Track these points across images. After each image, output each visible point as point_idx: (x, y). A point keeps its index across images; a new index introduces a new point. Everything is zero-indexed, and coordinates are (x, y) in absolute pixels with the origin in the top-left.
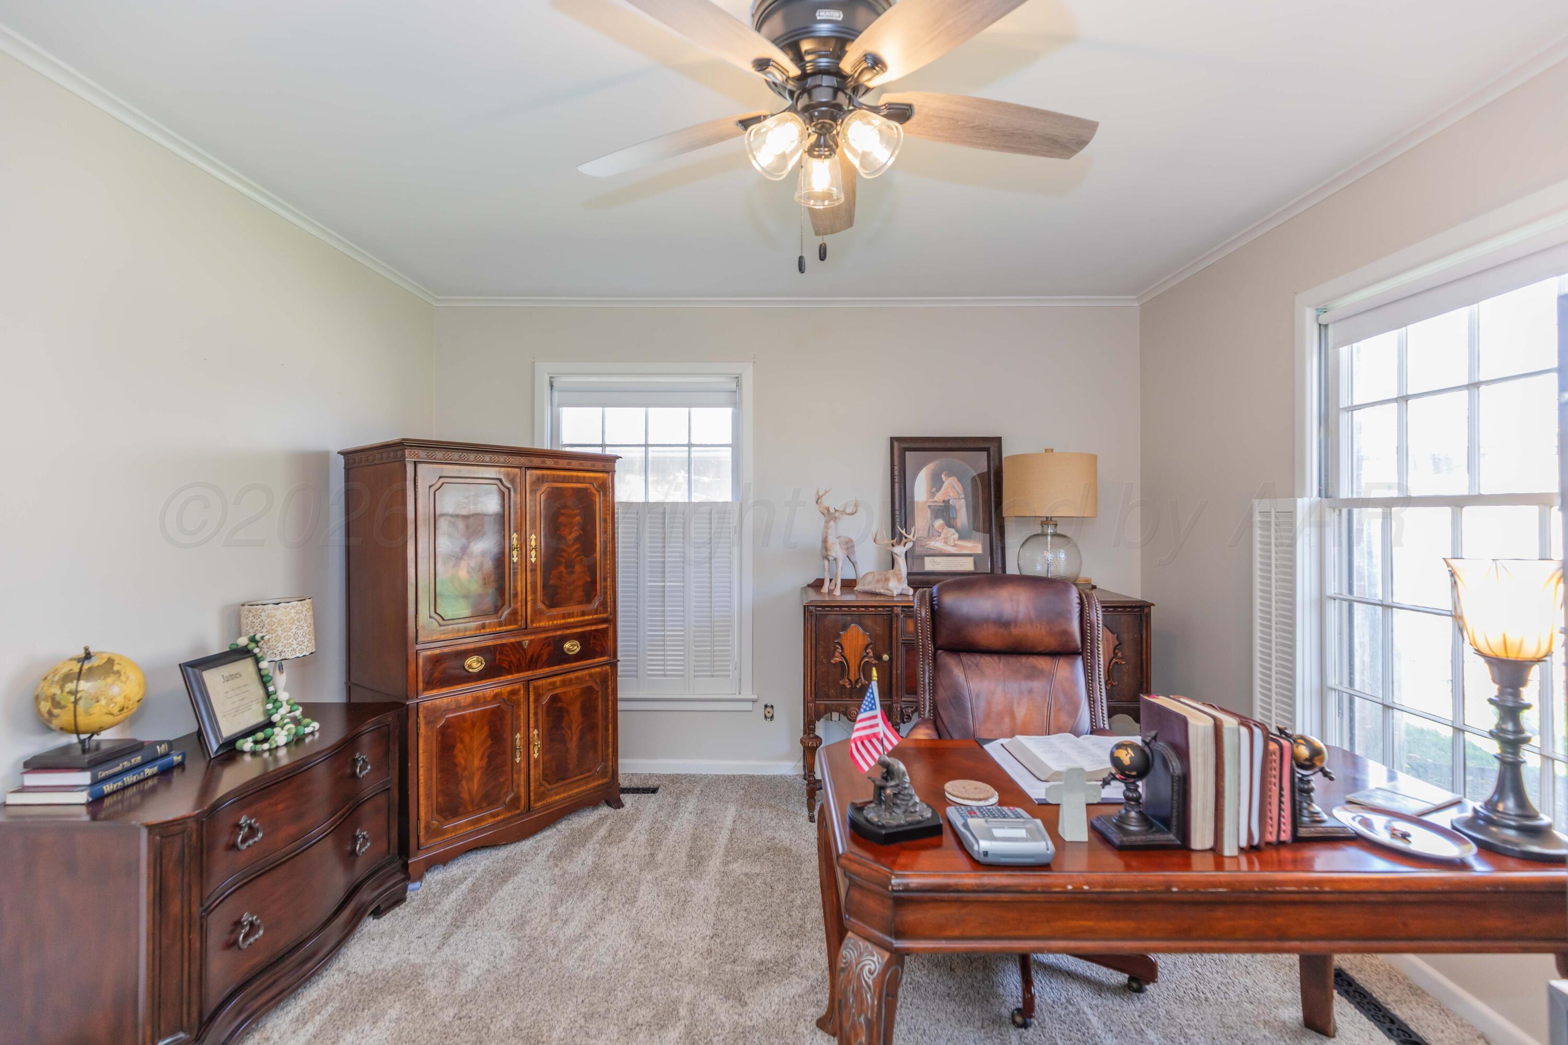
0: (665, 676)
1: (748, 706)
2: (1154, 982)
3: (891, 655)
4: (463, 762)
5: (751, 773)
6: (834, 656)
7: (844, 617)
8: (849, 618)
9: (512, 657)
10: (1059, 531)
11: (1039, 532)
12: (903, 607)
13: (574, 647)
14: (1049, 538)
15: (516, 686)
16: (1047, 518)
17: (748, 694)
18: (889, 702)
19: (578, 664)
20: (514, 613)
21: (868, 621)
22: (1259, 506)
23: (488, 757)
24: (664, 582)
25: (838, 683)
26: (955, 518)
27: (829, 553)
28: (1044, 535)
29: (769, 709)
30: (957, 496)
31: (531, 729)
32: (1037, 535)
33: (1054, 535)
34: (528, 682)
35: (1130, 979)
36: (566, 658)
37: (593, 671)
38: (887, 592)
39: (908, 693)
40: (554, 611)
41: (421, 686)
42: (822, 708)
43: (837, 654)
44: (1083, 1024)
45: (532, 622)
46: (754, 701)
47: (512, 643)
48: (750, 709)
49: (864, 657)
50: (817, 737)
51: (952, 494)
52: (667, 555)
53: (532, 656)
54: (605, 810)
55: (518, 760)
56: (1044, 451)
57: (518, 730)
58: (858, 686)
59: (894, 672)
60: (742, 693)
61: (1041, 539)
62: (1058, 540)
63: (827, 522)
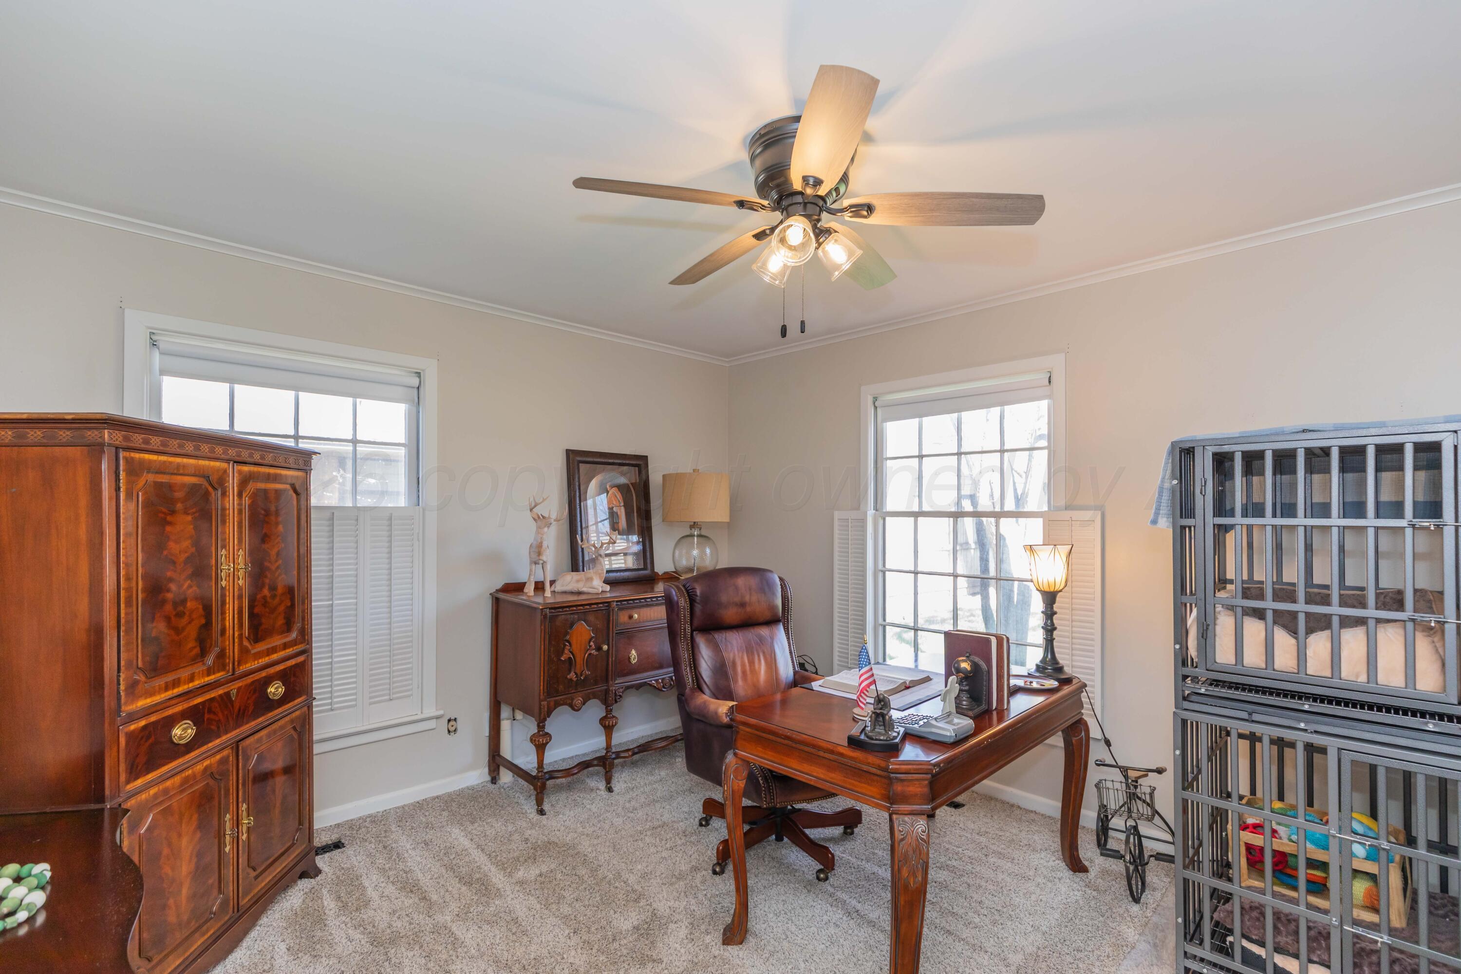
0: (332, 710)
1: (432, 724)
2: (861, 823)
3: (608, 645)
4: (170, 872)
5: (435, 795)
6: (563, 652)
7: (572, 616)
8: (576, 616)
9: (220, 715)
10: (703, 533)
11: (688, 533)
12: (617, 601)
13: (276, 690)
14: (696, 538)
15: (225, 753)
16: (695, 523)
17: (431, 711)
18: (605, 687)
19: (280, 710)
20: (222, 655)
21: (591, 618)
22: (837, 515)
23: (197, 856)
24: (332, 599)
25: (566, 678)
26: (618, 523)
27: (541, 557)
28: (692, 536)
29: (452, 723)
30: (618, 505)
31: (240, 805)
32: (687, 536)
33: (700, 536)
34: (236, 746)
35: (845, 828)
36: (271, 705)
37: (294, 715)
38: (591, 590)
39: (619, 677)
40: (262, 646)
41: (123, 777)
42: (552, 704)
43: (566, 651)
44: (849, 863)
45: (239, 665)
46: (437, 718)
47: (220, 696)
48: (434, 726)
49: (588, 650)
50: (547, 734)
51: (614, 503)
52: (335, 568)
53: (240, 708)
54: (304, 884)
55: (227, 849)
56: (692, 471)
57: (227, 811)
58: (582, 678)
59: (610, 659)
60: (424, 712)
61: (689, 539)
62: (701, 539)
63: (539, 527)
